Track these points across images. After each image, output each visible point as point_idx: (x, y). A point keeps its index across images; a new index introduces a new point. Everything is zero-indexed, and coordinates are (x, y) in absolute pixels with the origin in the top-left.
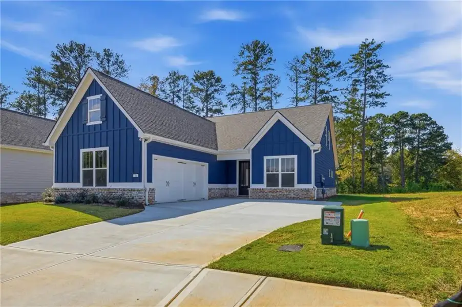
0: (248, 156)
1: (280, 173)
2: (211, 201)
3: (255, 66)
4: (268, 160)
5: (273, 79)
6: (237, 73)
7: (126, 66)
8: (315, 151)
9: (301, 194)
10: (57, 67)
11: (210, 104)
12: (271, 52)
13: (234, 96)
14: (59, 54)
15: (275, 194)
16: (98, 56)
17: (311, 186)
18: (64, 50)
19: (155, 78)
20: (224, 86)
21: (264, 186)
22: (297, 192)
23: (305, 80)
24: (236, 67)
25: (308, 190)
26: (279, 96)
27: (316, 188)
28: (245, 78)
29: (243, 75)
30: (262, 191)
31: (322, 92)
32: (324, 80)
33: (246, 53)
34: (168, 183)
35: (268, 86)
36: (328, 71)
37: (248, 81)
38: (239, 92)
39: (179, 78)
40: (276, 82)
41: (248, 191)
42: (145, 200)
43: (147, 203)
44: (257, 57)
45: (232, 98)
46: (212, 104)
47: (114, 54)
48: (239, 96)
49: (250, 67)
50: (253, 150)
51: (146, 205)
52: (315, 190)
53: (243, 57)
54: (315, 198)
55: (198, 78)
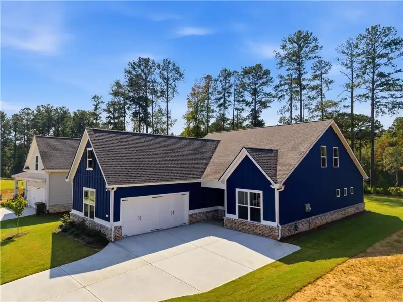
0: (224, 186)
1: (249, 206)
2: (191, 226)
3: (299, 57)
4: (239, 192)
5: (323, 65)
6: (280, 66)
7: (181, 71)
8: (277, 189)
9: (266, 232)
10: (131, 79)
11: (258, 96)
12: (316, 40)
13: (282, 87)
14: (131, 70)
15: (244, 227)
16: (159, 67)
17: (275, 224)
18: (133, 66)
19: (208, 78)
20: (272, 78)
21: (235, 217)
22: (262, 228)
23: (360, 64)
24: (278, 60)
25: (271, 229)
26: (331, 82)
27: (280, 227)
28: (289, 69)
29: (287, 68)
30: (234, 221)
31: (381, 75)
32: (385, 60)
33: (289, 46)
34: (140, 218)
35: (318, 73)
36: (389, 50)
37: (291, 72)
38: (285, 83)
39: (229, 75)
40: (327, 68)
41: (223, 220)
42: (111, 237)
43: (113, 240)
44: (301, 48)
45: (279, 89)
46: (260, 97)
47: (172, 62)
48: (286, 87)
49: (294, 58)
50: (227, 180)
51: (111, 241)
52: (278, 229)
53: (286, 50)
54: (279, 239)
55: (246, 73)
